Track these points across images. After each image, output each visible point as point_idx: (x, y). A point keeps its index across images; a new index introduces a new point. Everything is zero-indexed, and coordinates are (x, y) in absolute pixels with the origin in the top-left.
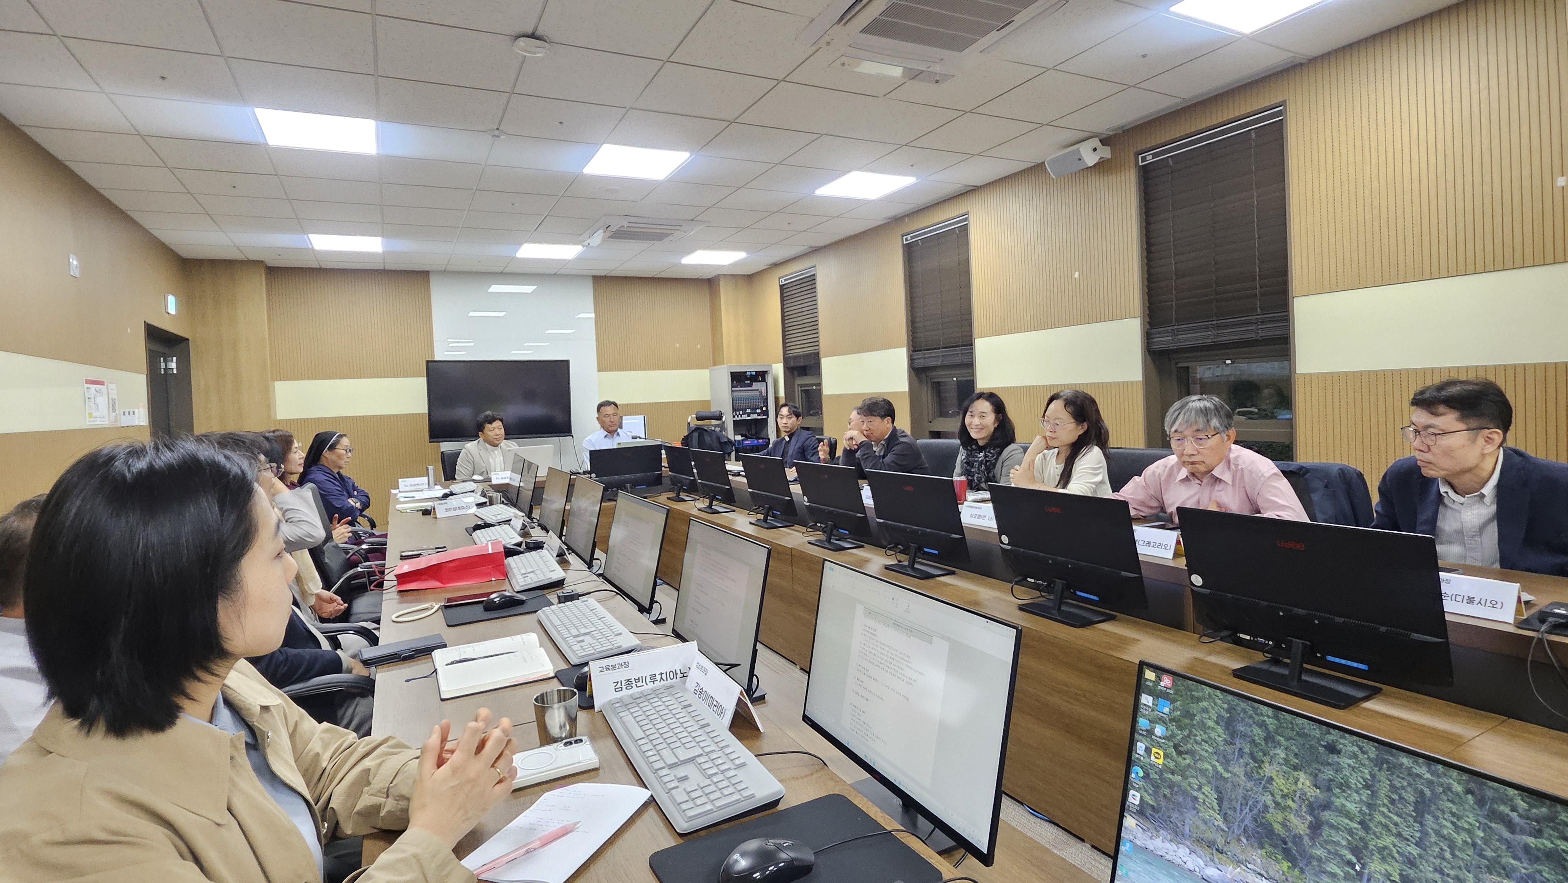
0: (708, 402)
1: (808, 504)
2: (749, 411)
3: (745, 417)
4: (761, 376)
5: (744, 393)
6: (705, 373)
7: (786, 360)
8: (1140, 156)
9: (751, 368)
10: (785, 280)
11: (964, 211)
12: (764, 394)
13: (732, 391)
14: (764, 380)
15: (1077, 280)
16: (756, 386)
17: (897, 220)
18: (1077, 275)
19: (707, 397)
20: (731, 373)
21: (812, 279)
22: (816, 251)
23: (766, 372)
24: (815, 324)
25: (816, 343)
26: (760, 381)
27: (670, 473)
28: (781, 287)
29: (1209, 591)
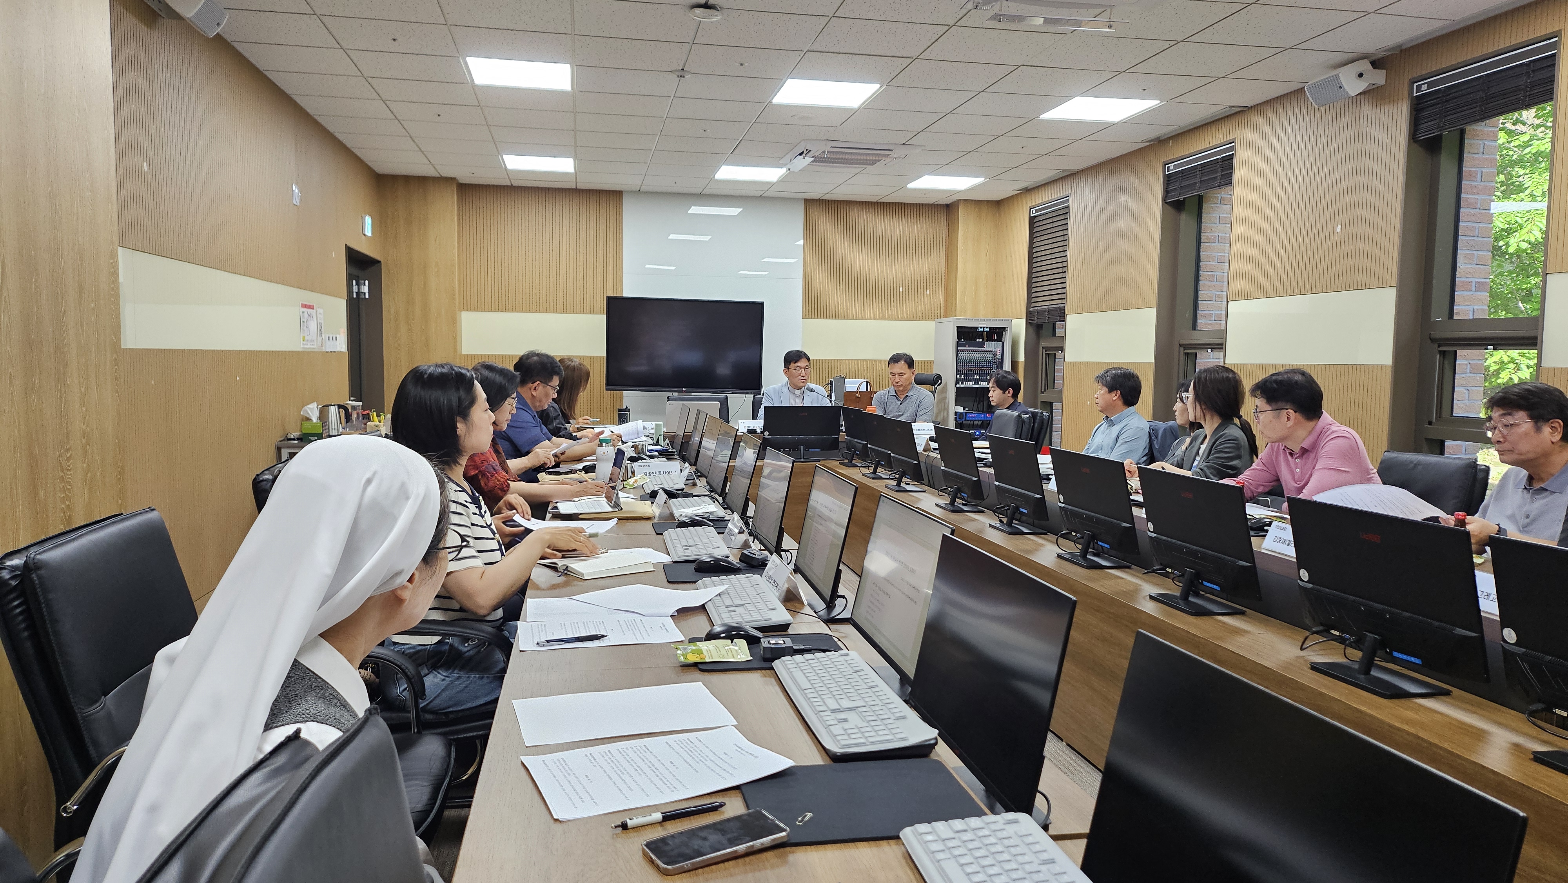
0: (931, 362)
1: (1063, 505)
2: (977, 377)
3: (971, 384)
4: (996, 334)
5: (971, 353)
6: (931, 325)
7: (1029, 316)
8: (1415, 84)
9: (983, 321)
10: (1037, 211)
11: (1228, 138)
12: (999, 356)
13: (958, 351)
14: (1000, 339)
15: (1339, 235)
16: (989, 346)
17: (1160, 143)
18: (1339, 229)
19: (931, 358)
20: (958, 327)
21: (1064, 213)
22: (1071, 176)
23: (1004, 329)
24: (1064, 269)
25: (1063, 296)
26: (995, 340)
27: (846, 437)
28: (1032, 221)
29: (1524, 650)
